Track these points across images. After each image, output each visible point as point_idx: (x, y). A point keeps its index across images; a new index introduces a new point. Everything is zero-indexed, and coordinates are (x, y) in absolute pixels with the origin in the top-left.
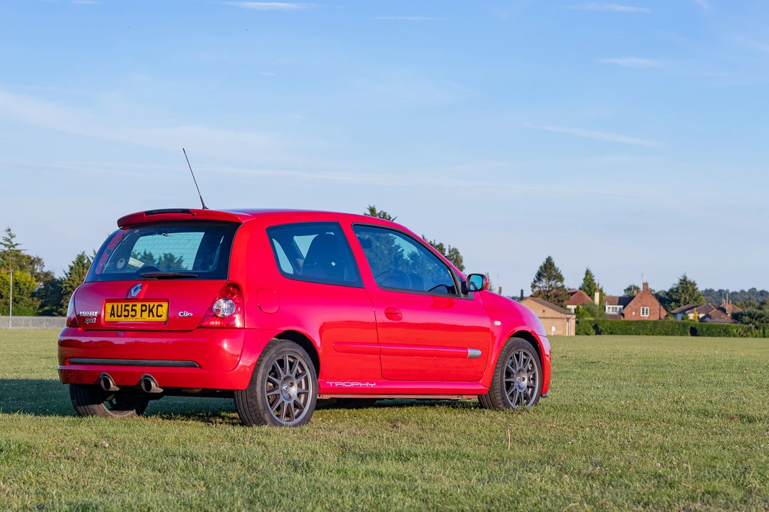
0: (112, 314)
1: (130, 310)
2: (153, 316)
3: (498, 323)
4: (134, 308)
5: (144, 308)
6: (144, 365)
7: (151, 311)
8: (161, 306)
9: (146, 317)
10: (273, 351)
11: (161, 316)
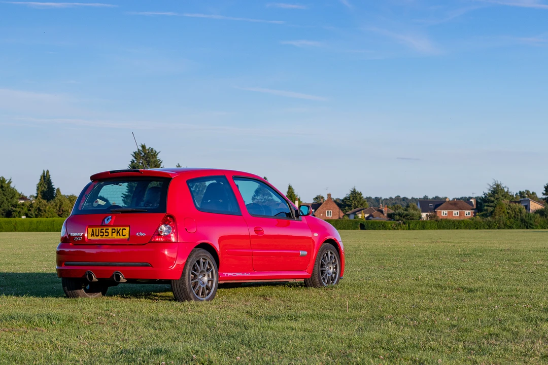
0: (93, 235)
1: (104, 232)
2: (120, 236)
3: (316, 235)
4: (107, 231)
5: (114, 231)
6: (115, 266)
7: (118, 232)
8: (125, 229)
9: (115, 236)
10: (194, 256)
11: (125, 235)
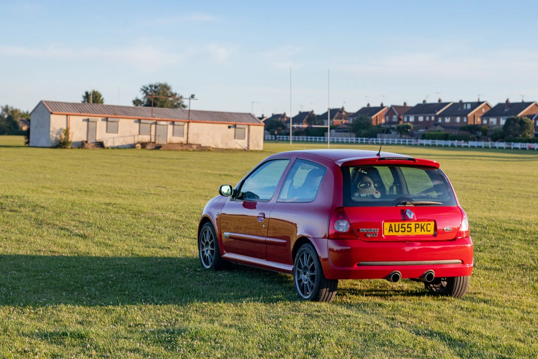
1: (406, 227)
2: (424, 231)
4: (409, 226)
5: (417, 226)
7: (422, 228)
8: (430, 224)
9: (419, 232)
11: (430, 231)
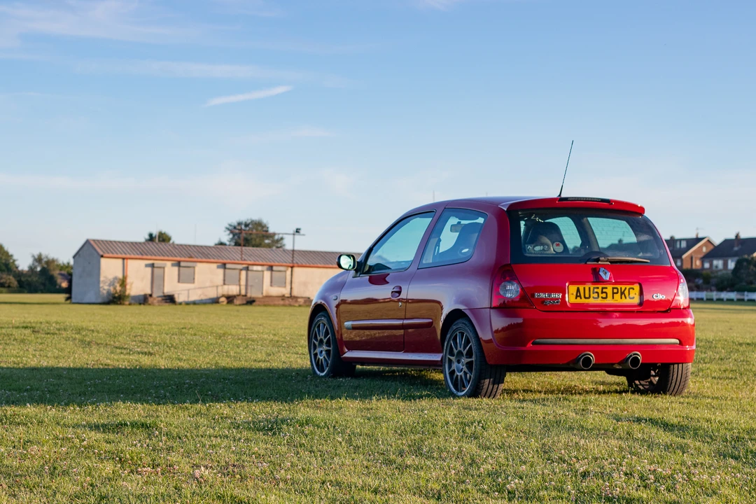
0: (578, 296)
1: (600, 292)
2: (626, 298)
4: (604, 290)
5: (615, 291)
7: (622, 293)
8: (633, 289)
9: (618, 300)
11: (633, 298)
